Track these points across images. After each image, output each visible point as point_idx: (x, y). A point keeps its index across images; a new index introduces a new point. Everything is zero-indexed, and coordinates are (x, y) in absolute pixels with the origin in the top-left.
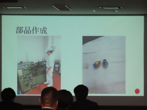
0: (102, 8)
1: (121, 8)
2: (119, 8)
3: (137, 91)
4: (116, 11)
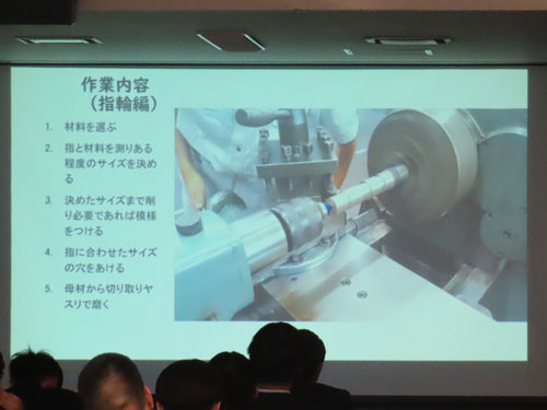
0: (377, 42)
1: (447, 41)
2: (440, 41)
4: (429, 52)
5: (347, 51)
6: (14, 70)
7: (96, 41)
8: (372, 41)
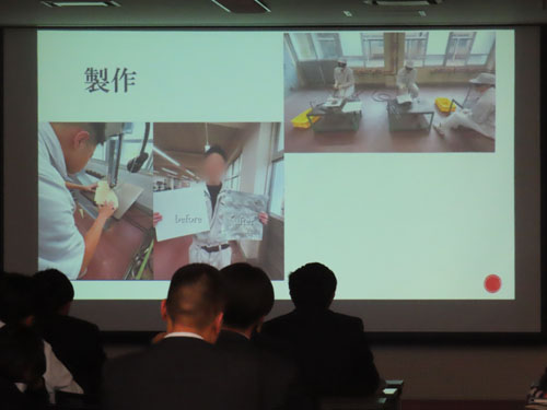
0: (374, 3)
2: (432, 2)
3: (493, 283)
4: (423, 13)
5: (347, 13)
6: (40, 33)
7: (114, 3)
8: (368, 2)
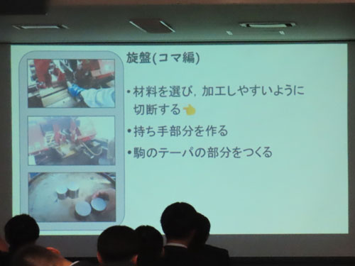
0: (248, 26)
1: (293, 24)
2: (289, 25)
7: (65, 26)
8: (244, 25)
